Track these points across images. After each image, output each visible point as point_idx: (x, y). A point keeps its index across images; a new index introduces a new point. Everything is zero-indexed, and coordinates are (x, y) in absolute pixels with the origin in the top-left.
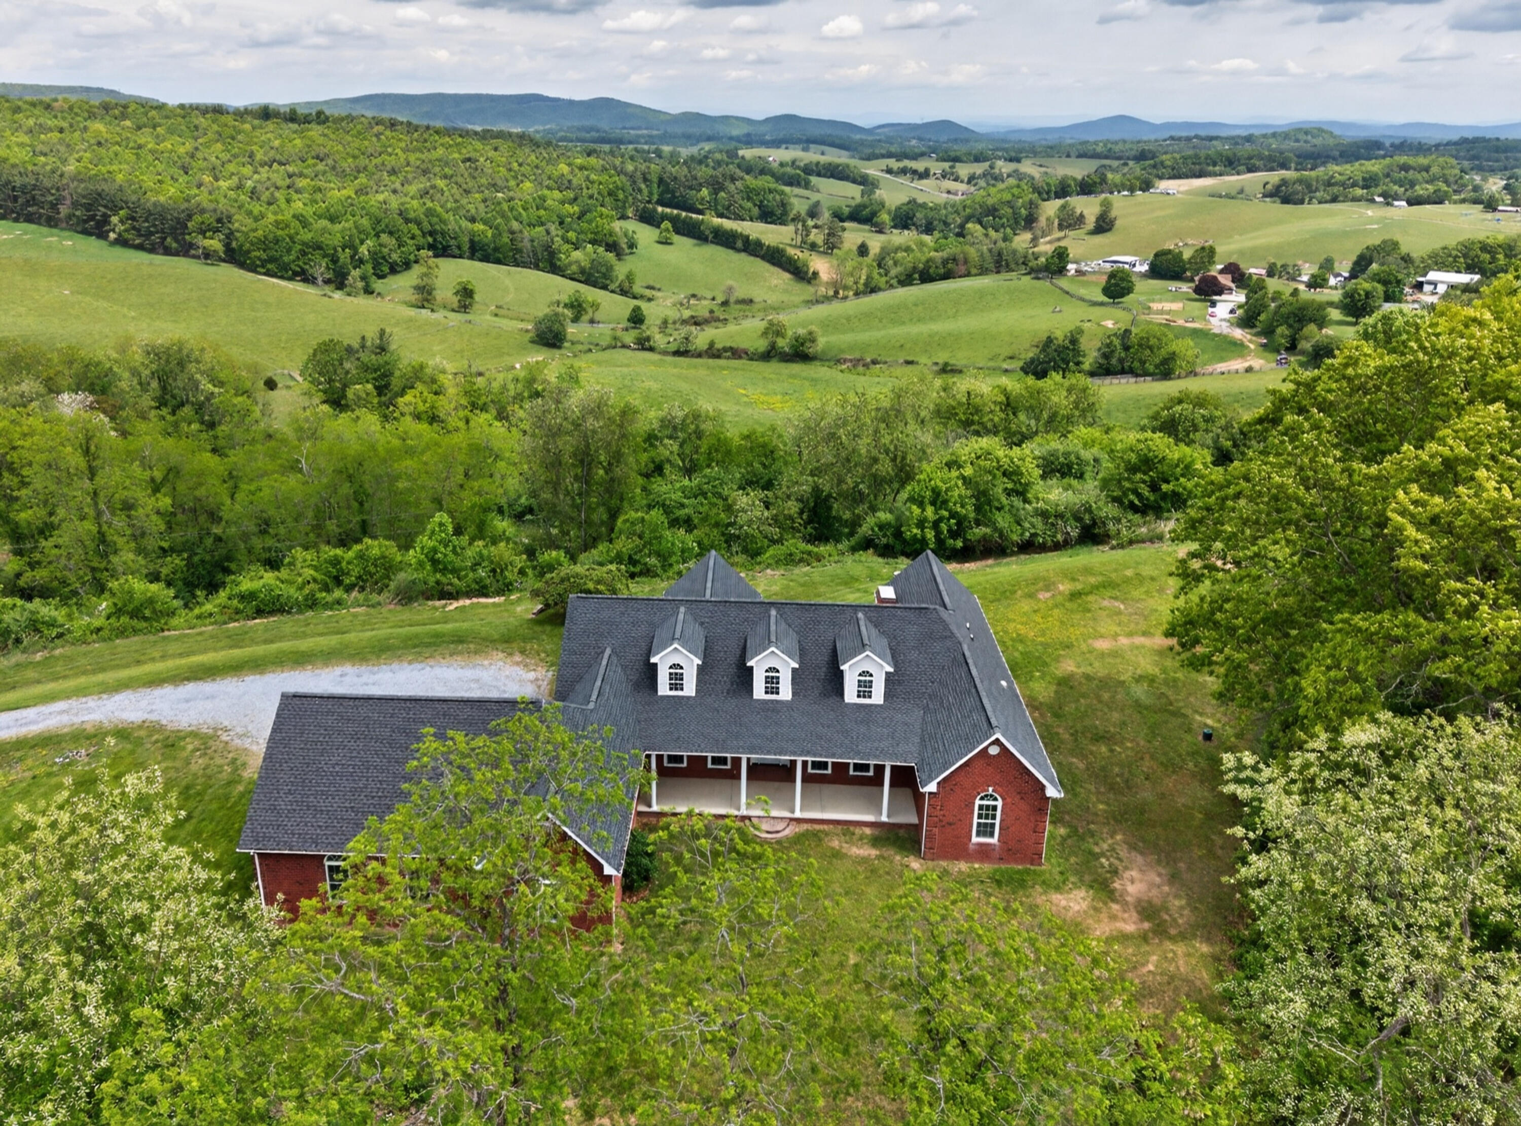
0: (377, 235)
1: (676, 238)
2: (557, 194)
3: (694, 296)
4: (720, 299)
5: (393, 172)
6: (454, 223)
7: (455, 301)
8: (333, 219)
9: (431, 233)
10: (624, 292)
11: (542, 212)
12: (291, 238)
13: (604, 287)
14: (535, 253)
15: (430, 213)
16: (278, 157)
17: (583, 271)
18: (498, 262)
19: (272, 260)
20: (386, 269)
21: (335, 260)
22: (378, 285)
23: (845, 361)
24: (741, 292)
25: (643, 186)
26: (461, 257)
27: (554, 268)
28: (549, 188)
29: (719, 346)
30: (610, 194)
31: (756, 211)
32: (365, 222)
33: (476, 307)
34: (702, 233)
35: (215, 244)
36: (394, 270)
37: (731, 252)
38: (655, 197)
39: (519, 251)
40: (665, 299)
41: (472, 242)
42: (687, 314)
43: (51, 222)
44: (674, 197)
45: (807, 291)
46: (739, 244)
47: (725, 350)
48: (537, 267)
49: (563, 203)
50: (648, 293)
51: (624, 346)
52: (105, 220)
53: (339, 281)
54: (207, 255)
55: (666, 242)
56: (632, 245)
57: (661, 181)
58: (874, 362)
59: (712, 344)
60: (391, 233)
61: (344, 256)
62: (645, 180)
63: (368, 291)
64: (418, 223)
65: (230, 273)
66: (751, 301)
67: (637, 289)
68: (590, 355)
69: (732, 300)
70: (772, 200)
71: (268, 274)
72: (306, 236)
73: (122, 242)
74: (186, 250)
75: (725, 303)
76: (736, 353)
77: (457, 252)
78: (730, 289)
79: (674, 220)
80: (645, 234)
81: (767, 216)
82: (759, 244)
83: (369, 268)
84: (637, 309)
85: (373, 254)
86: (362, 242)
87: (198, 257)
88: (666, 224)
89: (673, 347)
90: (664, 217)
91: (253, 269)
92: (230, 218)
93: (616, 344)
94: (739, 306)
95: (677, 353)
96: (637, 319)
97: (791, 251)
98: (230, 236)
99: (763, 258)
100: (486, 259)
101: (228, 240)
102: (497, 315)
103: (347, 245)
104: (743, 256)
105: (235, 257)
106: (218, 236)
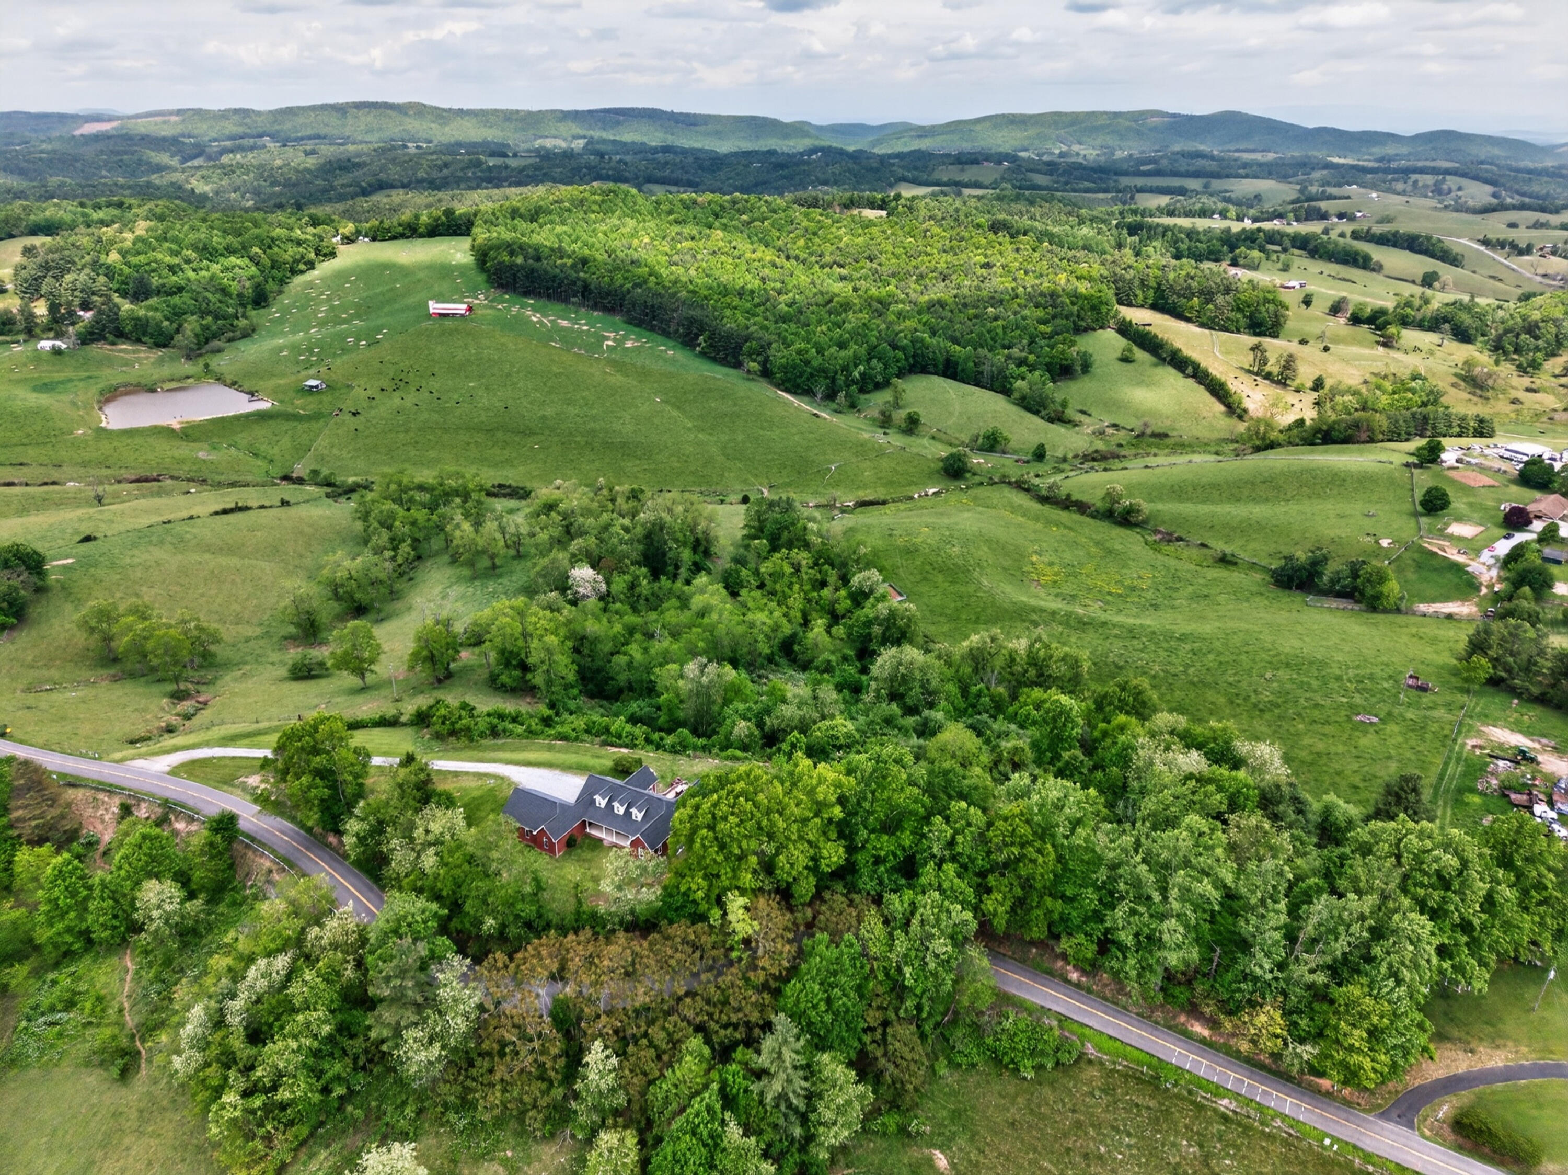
0: (869, 361)
1: (1140, 356)
3: (1115, 426)
4: (1139, 429)
6: (935, 346)
7: (904, 425)
9: (913, 357)
10: (1051, 419)
11: (1017, 332)
12: (807, 363)
13: (1036, 413)
14: (992, 375)
15: (916, 341)
17: (1023, 397)
18: (961, 381)
19: (789, 380)
20: (870, 387)
21: (833, 380)
22: (861, 400)
23: (1157, 533)
24: (1163, 424)
25: (1139, 292)
26: (934, 374)
27: (1006, 391)
30: (1093, 308)
31: (1243, 322)
32: (863, 349)
33: (918, 432)
34: (1160, 354)
35: (754, 366)
36: (878, 386)
37: (1179, 376)
38: (1149, 302)
39: (981, 372)
40: (1088, 426)
41: (946, 361)
42: (1095, 446)
44: (1166, 303)
46: (1190, 370)
47: (1076, 502)
48: (989, 388)
50: (1078, 417)
51: (1008, 484)
52: (696, 337)
53: (831, 399)
54: (750, 373)
55: (1125, 360)
56: (1086, 367)
58: (1180, 539)
59: (1069, 495)
60: (879, 359)
61: (841, 379)
63: (853, 406)
64: (904, 349)
65: (762, 387)
66: (1166, 435)
67: (1070, 413)
68: (979, 490)
69: (1148, 433)
70: (1263, 313)
71: (786, 389)
72: (818, 361)
73: (703, 354)
74: (738, 365)
75: (1141, 435)
76: (1082, 508)
77: (931, 369)
78: (1154, 420)
79: (1143, 338)
81: (1255, 325)
82: (1206, 374)
83: (857, 387)
84: (1041, 446)
85: (863, 375)
86: (856, 366)
87: (743, 372)
90: (1137, 333)
91: (777, 385)
92: (769, 346)
93: (1003, 480)
94: (1149, 441)
96: (1040, 454)
98: (766, 360)
99: (1206, 386)
100: (951, 376)
101: (764, 363)
102: (933, 438)
103: (845, 368)
104: (1191, 381)
105: (766, 373)
106: (760, 358)
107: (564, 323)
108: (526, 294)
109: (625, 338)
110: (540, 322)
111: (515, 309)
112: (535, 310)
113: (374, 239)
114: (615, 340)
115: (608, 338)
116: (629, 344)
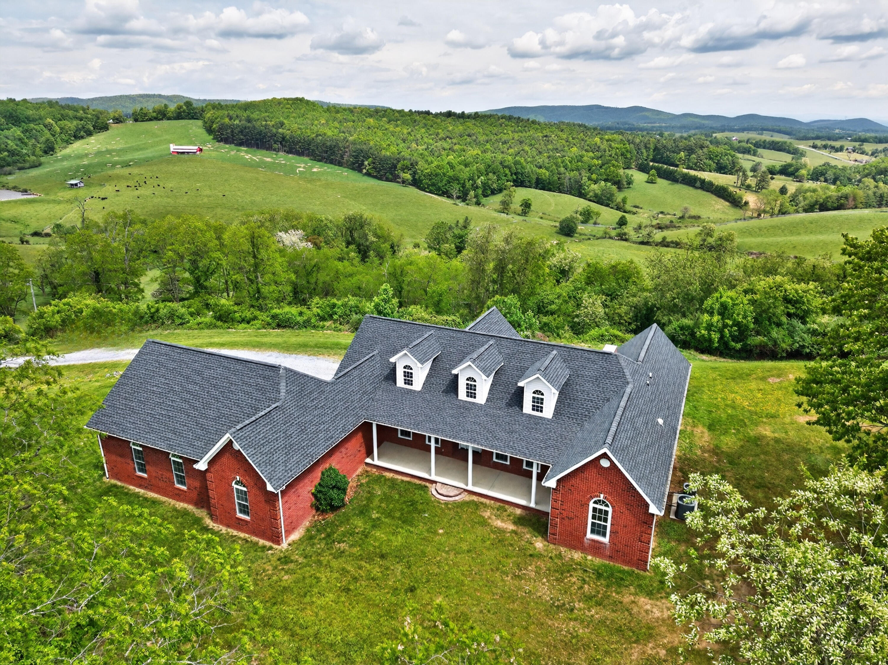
0: (487, 174)
1: (659, 181)
2: (591, 154)
3: (662, 213)
4: (679, 214)
5: (505, 143)
6: (529, 168)
7: (519, 209)
8: (466, 166)
9: (516, 174)
10: (618, 209)
11: (580, 163)
12: (444, 174)
13: (607, 205)
14: (571, 185)
15: (516, 163)
16: (450, 135)
17: (596, 196)
18: (550, 190)
19: (433, 185)
20: (489, 192)
21: (463, 186)
22: (483, 200)
23: (752, 254)
24: (693, 212)
26: (530, 187)
27: (581, 195)
28: (586, 151)
29: (669, 240)
30: (622, 155)
31: (714, 166)
32: (482, 167)
33: (530, 213)
34: (674, 177)
35: (407, 176)
36: (494, 192)
37: (691, 188)
38: (651, 157)
39: (562, 184)
40: (644, 213)
41: (537, 179)
42: (655, 222)
43: (340, 164)
44: (662, 157)
45: (738, 213)
46: (698, 184)
47: (672, 242)
48: (571, 194)
49: (593, 158)
50: (634, 210)
51: (611, 238)
52: (362, 164)
53: (463, 197)
54: (404, 182)
55: (651, 182)
56: (629, 183)
57: (656, 149)
59: (664, 238)
60: (494, 173)
61: (468, 184)
62: (646, 147)
63: (478, 204)
64: (510, 168)
65: (413, 191)
66: (699, 217)
67: (628, 207)
68: (589, 241)
69: (687, 215)
70: (725, 161)
71: (430, 192)
72: (451, 173)
73: (368, 174)
74: (394, 179)
75: (682, 218)
76: (678, 245)
77: (528, 184)
78: (686, 209)
79: (658, 170)
80: (639, 177)
81: (721, 169)
82: (711, 184)
83: (480, 191)
84: (623, 218)
85: (484, 184)
86: (479, 177)
87: (398, 182)
88: (653, 172)
89: (640, 240)
90: (653, 168)
91: (423, 189)
92: (417, 163)
93: (606, 236)
94: (690, 220)
95: (642, 243)
96: (622, 222)
97: (731, 189)
98: (415, 173)
99: (712, 192)
100: (543, 189)
101: (414, 174)
102: (541, 218)
103: (471, 178)
104: (699, 191)
105: (416, 183)
106: (410, 172)
107: (269, 160)
108: (241, 144)
109: (312, 168)
110: (251, 158)
111: (233, 153)
112: (246, 152)
113: (136, 120)
114: (304, 168)
115: (300, 167)
116: (315, 170)
